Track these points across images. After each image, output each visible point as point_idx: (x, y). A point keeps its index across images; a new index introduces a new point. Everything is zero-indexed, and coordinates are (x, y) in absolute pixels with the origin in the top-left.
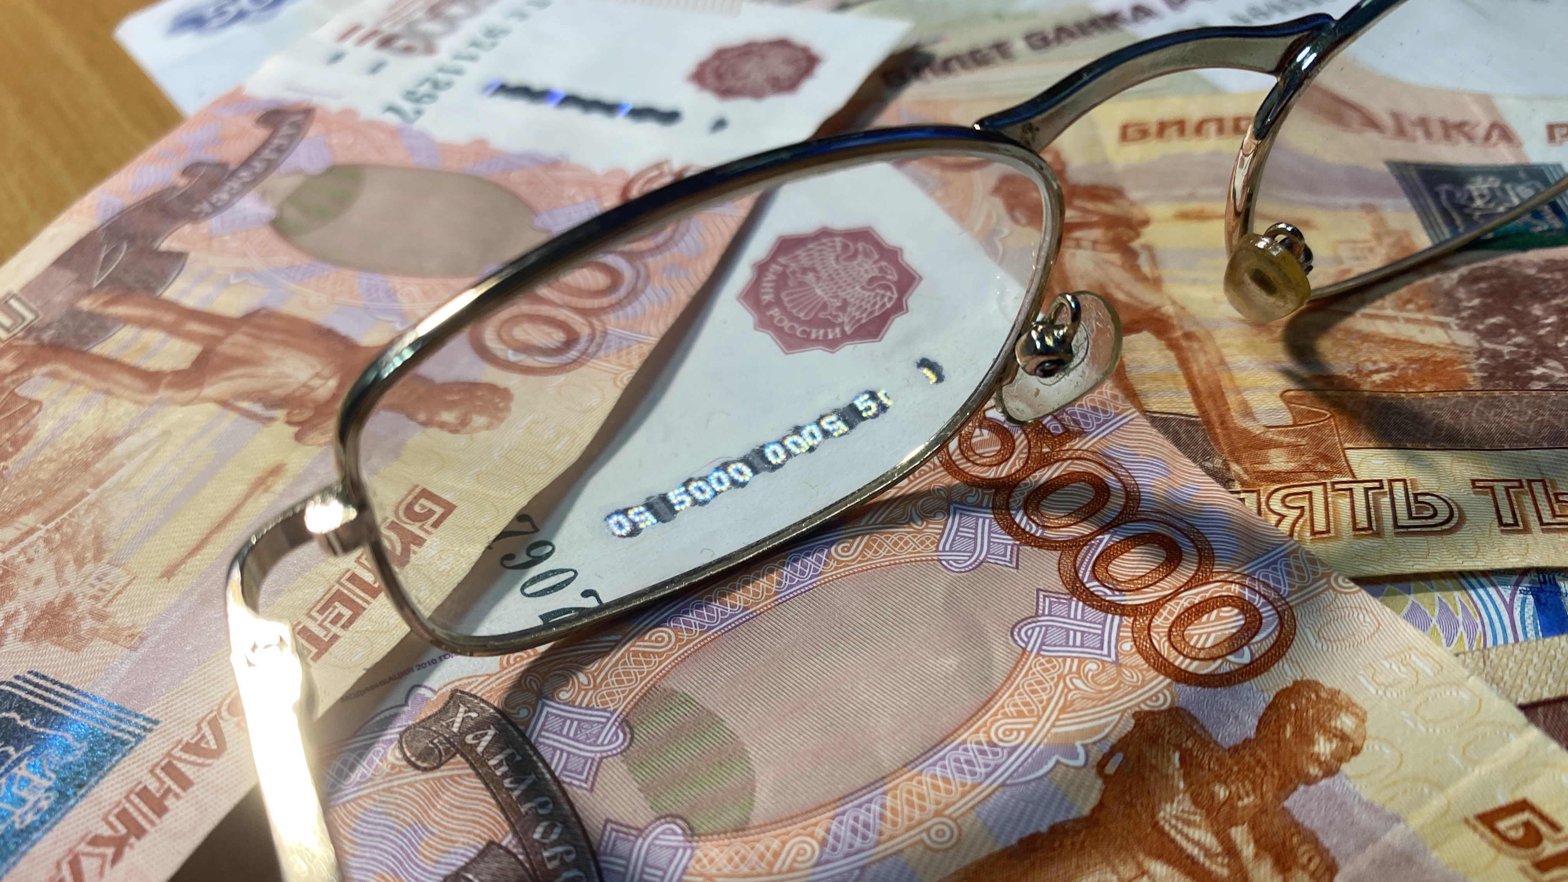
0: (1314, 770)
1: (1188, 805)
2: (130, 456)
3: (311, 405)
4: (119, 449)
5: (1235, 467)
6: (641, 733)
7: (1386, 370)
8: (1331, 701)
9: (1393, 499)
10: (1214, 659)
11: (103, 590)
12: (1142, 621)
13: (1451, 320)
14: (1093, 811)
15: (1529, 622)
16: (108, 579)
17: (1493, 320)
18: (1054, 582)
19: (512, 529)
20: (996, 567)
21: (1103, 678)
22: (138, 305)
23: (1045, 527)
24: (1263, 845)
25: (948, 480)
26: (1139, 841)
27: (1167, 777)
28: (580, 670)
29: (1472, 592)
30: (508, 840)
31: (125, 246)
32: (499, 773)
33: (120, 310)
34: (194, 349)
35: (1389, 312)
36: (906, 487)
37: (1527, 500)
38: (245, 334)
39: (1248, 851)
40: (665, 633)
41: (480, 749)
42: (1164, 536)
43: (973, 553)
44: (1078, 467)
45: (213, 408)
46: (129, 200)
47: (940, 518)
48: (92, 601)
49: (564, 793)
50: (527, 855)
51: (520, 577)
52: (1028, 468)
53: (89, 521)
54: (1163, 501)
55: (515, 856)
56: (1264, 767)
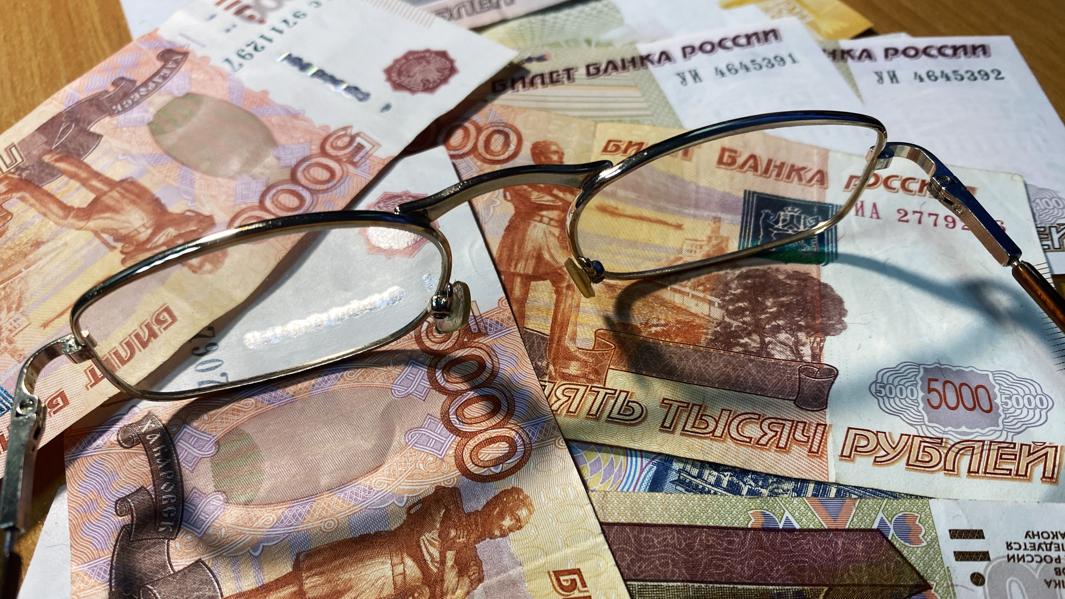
0: (497, 533)
1: (436, 535)
2: (46, 254)
3: (135, 243)
4: (43, 249)
5: (551, 367)
6: (223, 449)
7: (662, 325)
8: (522, 501)
9: (616, 401)
10: (484, 467)
11: (15, 327)
12: (464, 441)
13: (717, 301)
14: (396, 530)
15: (647, 480)
16: (18, 322)
17: (741, 304)
18: (437, 411)
19: (203, 333)
20: (416, 398)
21: (433, 466)
22: (71, 164)
23: (447, 381)
24: (457, 562)
25: (416, 347)
26: (407, 547)
27: (434, 521)
28: (206, 412)
29: (629, 458)
30: (150, 488)
31: (73, 126)
32: (156, 455)
33: (62, 165)
34: (92, 196)
35: (687, 290)
36: (393, 346)
37: (685, 415)
38: (118, 191)
39: (450, 563)
40: (251, 401)
41: (151, 443)
42: (497, 398)
43: (408, 388)
44: (477, 352)
45: (91, 235)
46: (83, 96)
47: (402, 367)
48: (9, 332)
49: (180, 470)
50: (156, 496)
51: (197, 360)
52: (453, 348)
53: (19, 288)
54: (506, 379)
55: (150, 495)
56: (477, 526)
